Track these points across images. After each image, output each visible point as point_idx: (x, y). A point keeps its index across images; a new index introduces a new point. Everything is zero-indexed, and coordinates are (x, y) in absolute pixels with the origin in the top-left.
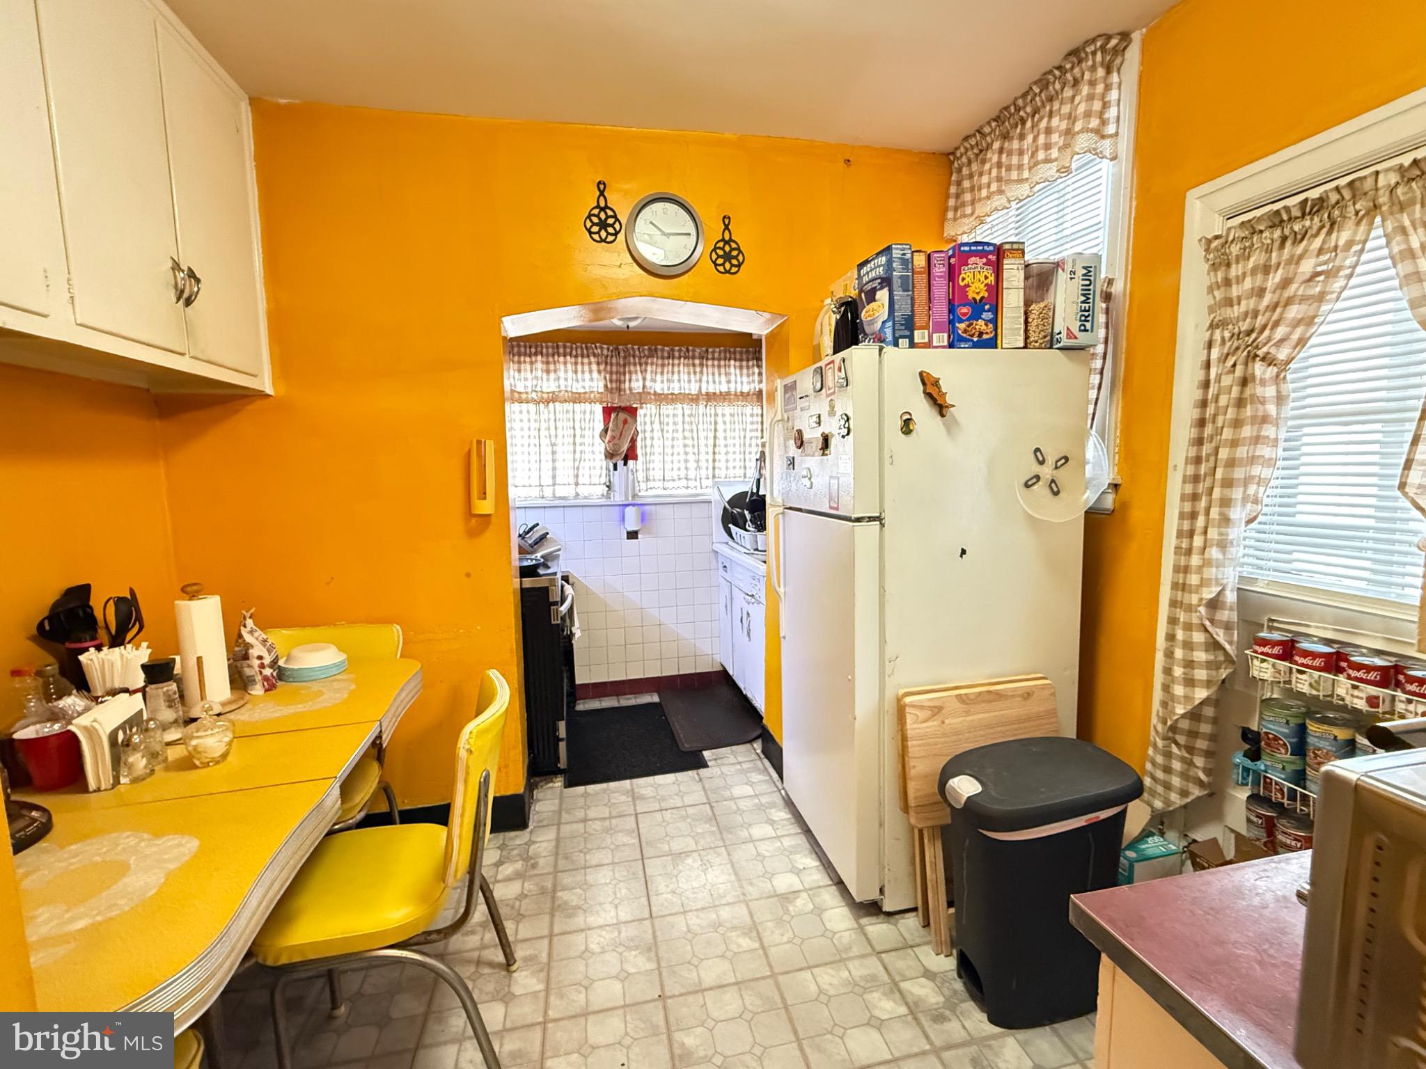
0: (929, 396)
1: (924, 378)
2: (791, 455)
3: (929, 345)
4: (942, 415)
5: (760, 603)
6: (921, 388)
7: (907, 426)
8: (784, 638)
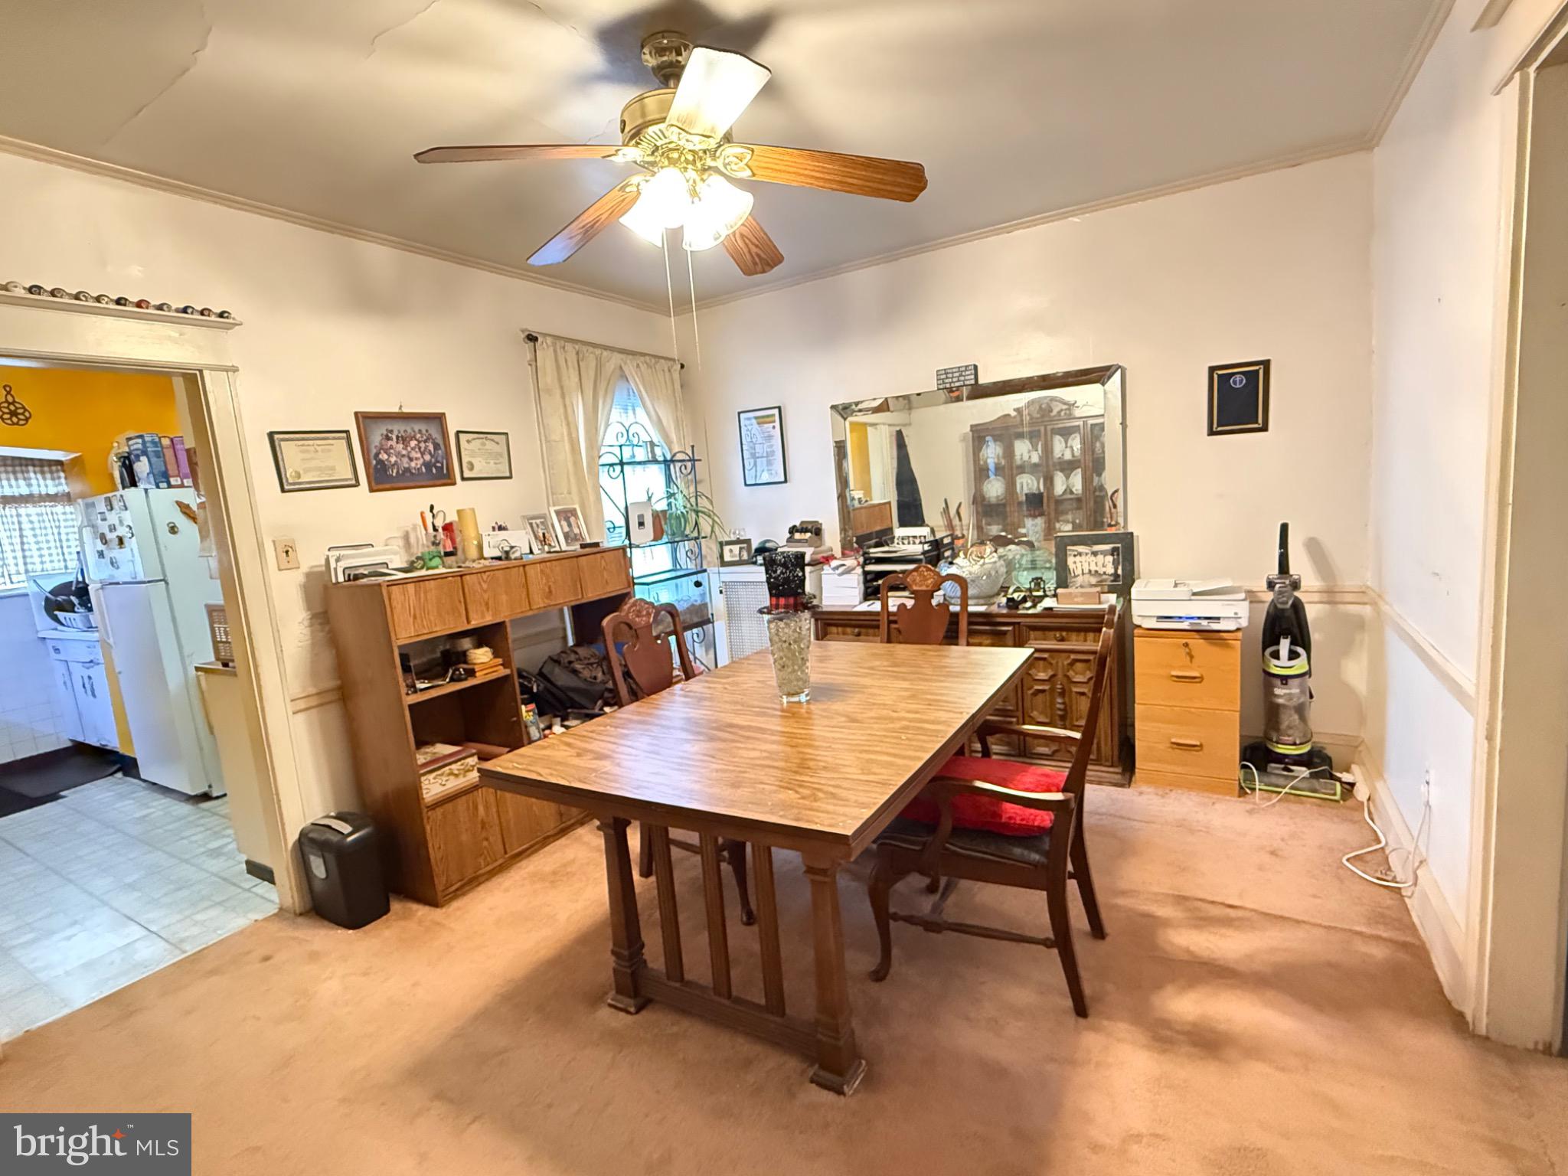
0: (184, 513)
1: (179, 504)
2: (100, 549)
3: (182, 486)
4: (196, 523)
5: (98, 664)
6: (179, 509)
7: (173, 530)
8: (120, 673)
